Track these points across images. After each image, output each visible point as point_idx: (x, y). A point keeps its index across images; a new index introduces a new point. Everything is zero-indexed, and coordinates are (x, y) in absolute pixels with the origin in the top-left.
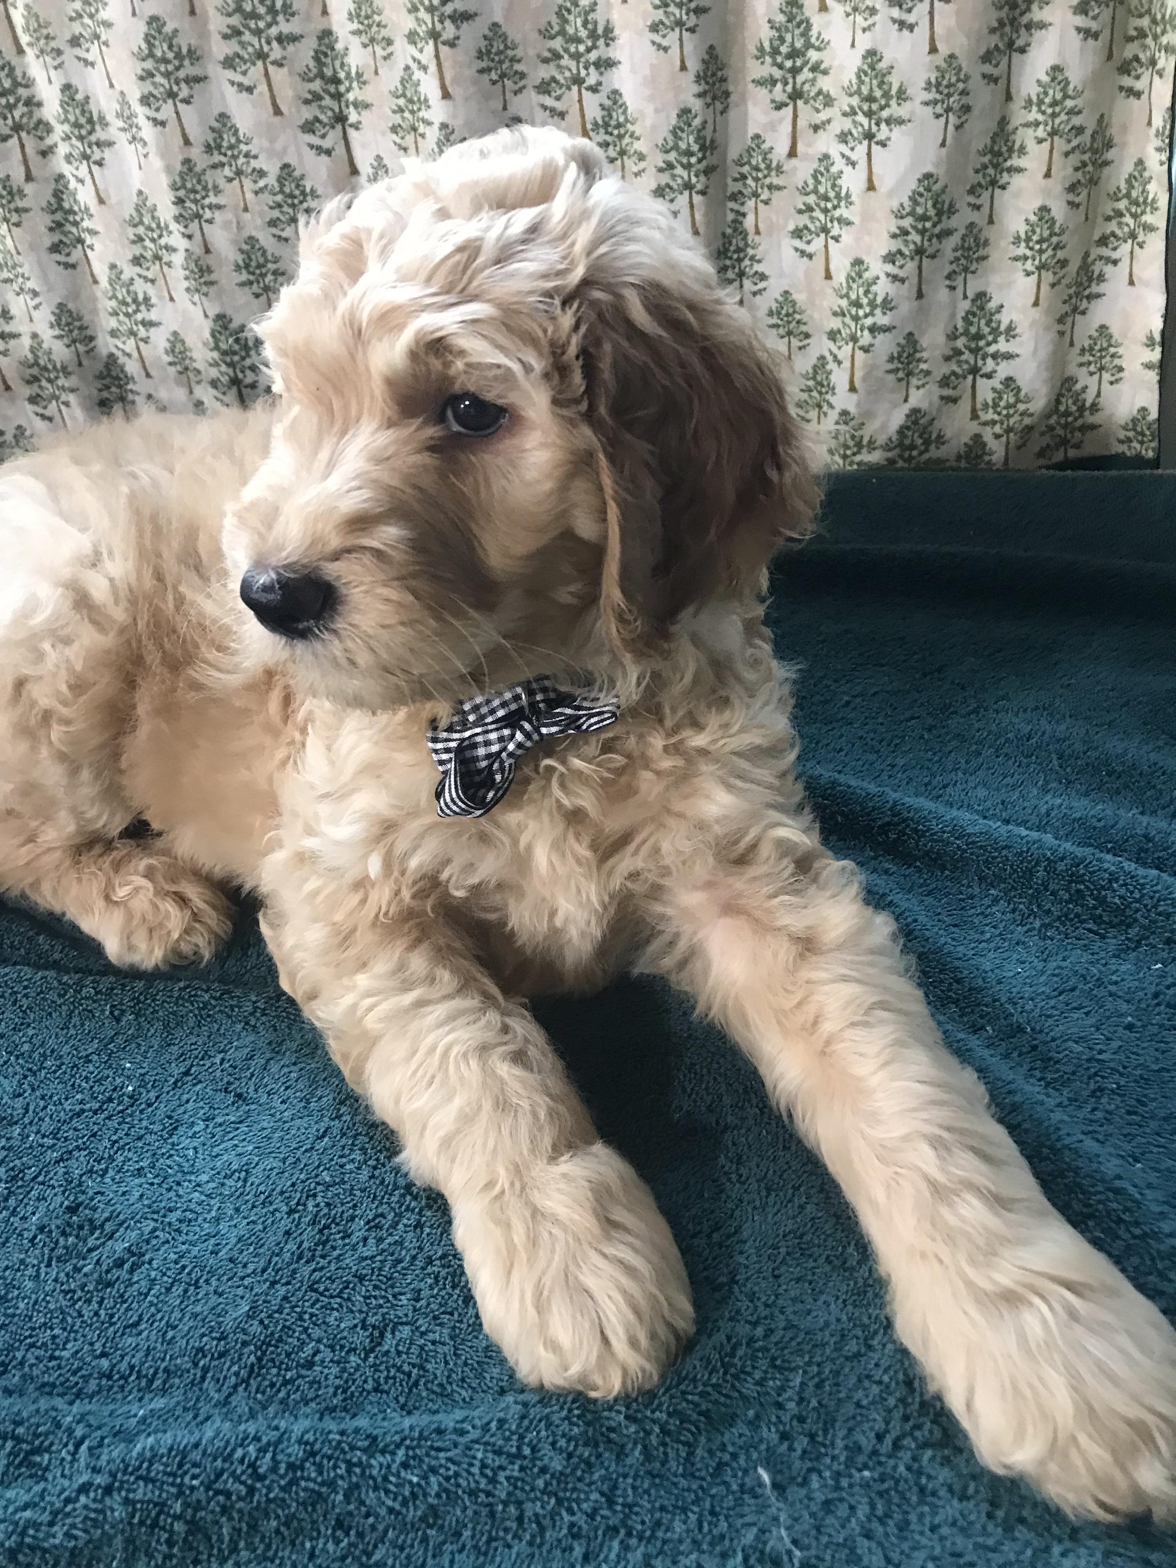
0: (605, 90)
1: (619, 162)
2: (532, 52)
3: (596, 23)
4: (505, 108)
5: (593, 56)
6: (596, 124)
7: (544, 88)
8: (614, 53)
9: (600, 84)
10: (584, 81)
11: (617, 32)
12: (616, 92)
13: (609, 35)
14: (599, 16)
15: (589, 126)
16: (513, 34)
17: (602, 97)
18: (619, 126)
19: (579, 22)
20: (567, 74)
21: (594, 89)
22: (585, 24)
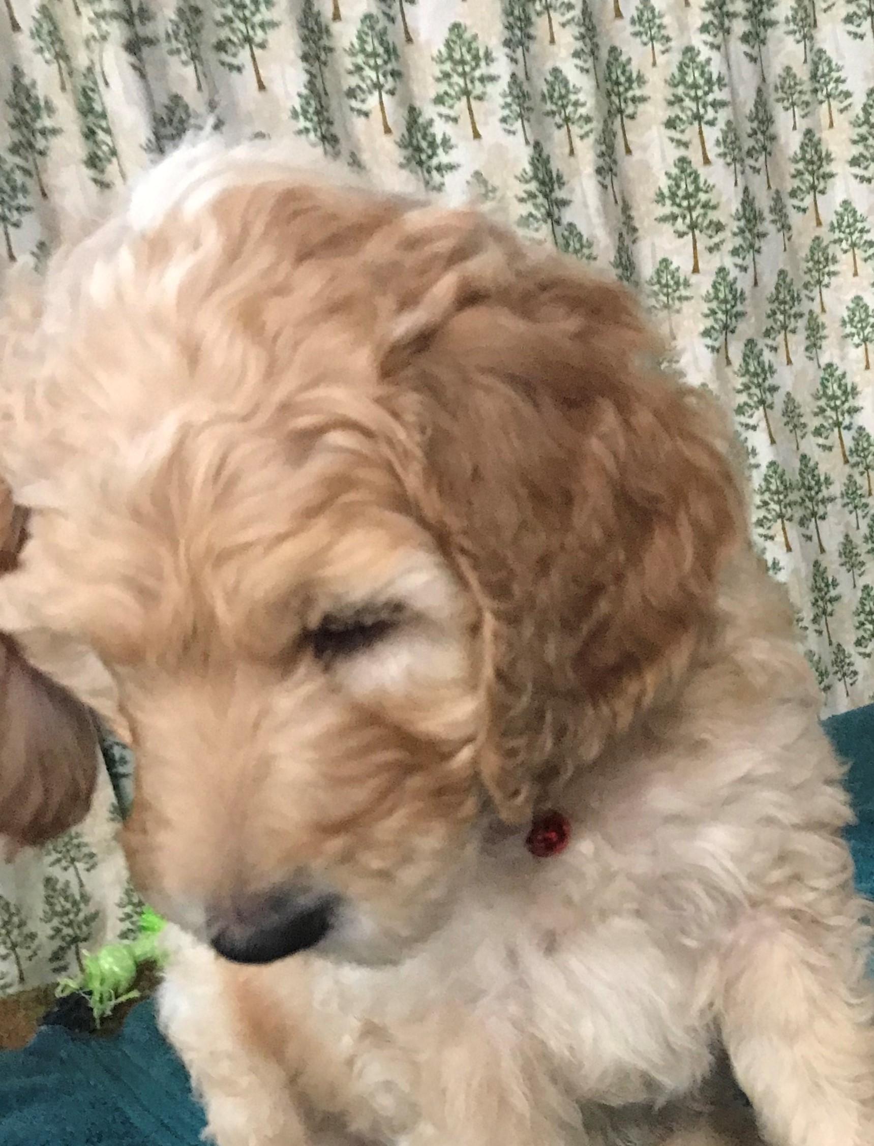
0: (855, 427)
1: (866, 475)
2: (808, 410)
3: (846, 385)
4: (798, 448)
5: (846, 406)
6: (851, 451)
7: (818, 432)
8: (858, 402)
9: (851, 424)
10: (841, 423)
11: (859, 389)
12: (861, 428)
13: (854, 392)
14: (848, 381)
15: (847, 453)
16: (798, 399)
17: (853, 432)
18: (864, 449)
19: (835, 386)
20: (830, 421)
21: (848, 428)
22: (840, 387)
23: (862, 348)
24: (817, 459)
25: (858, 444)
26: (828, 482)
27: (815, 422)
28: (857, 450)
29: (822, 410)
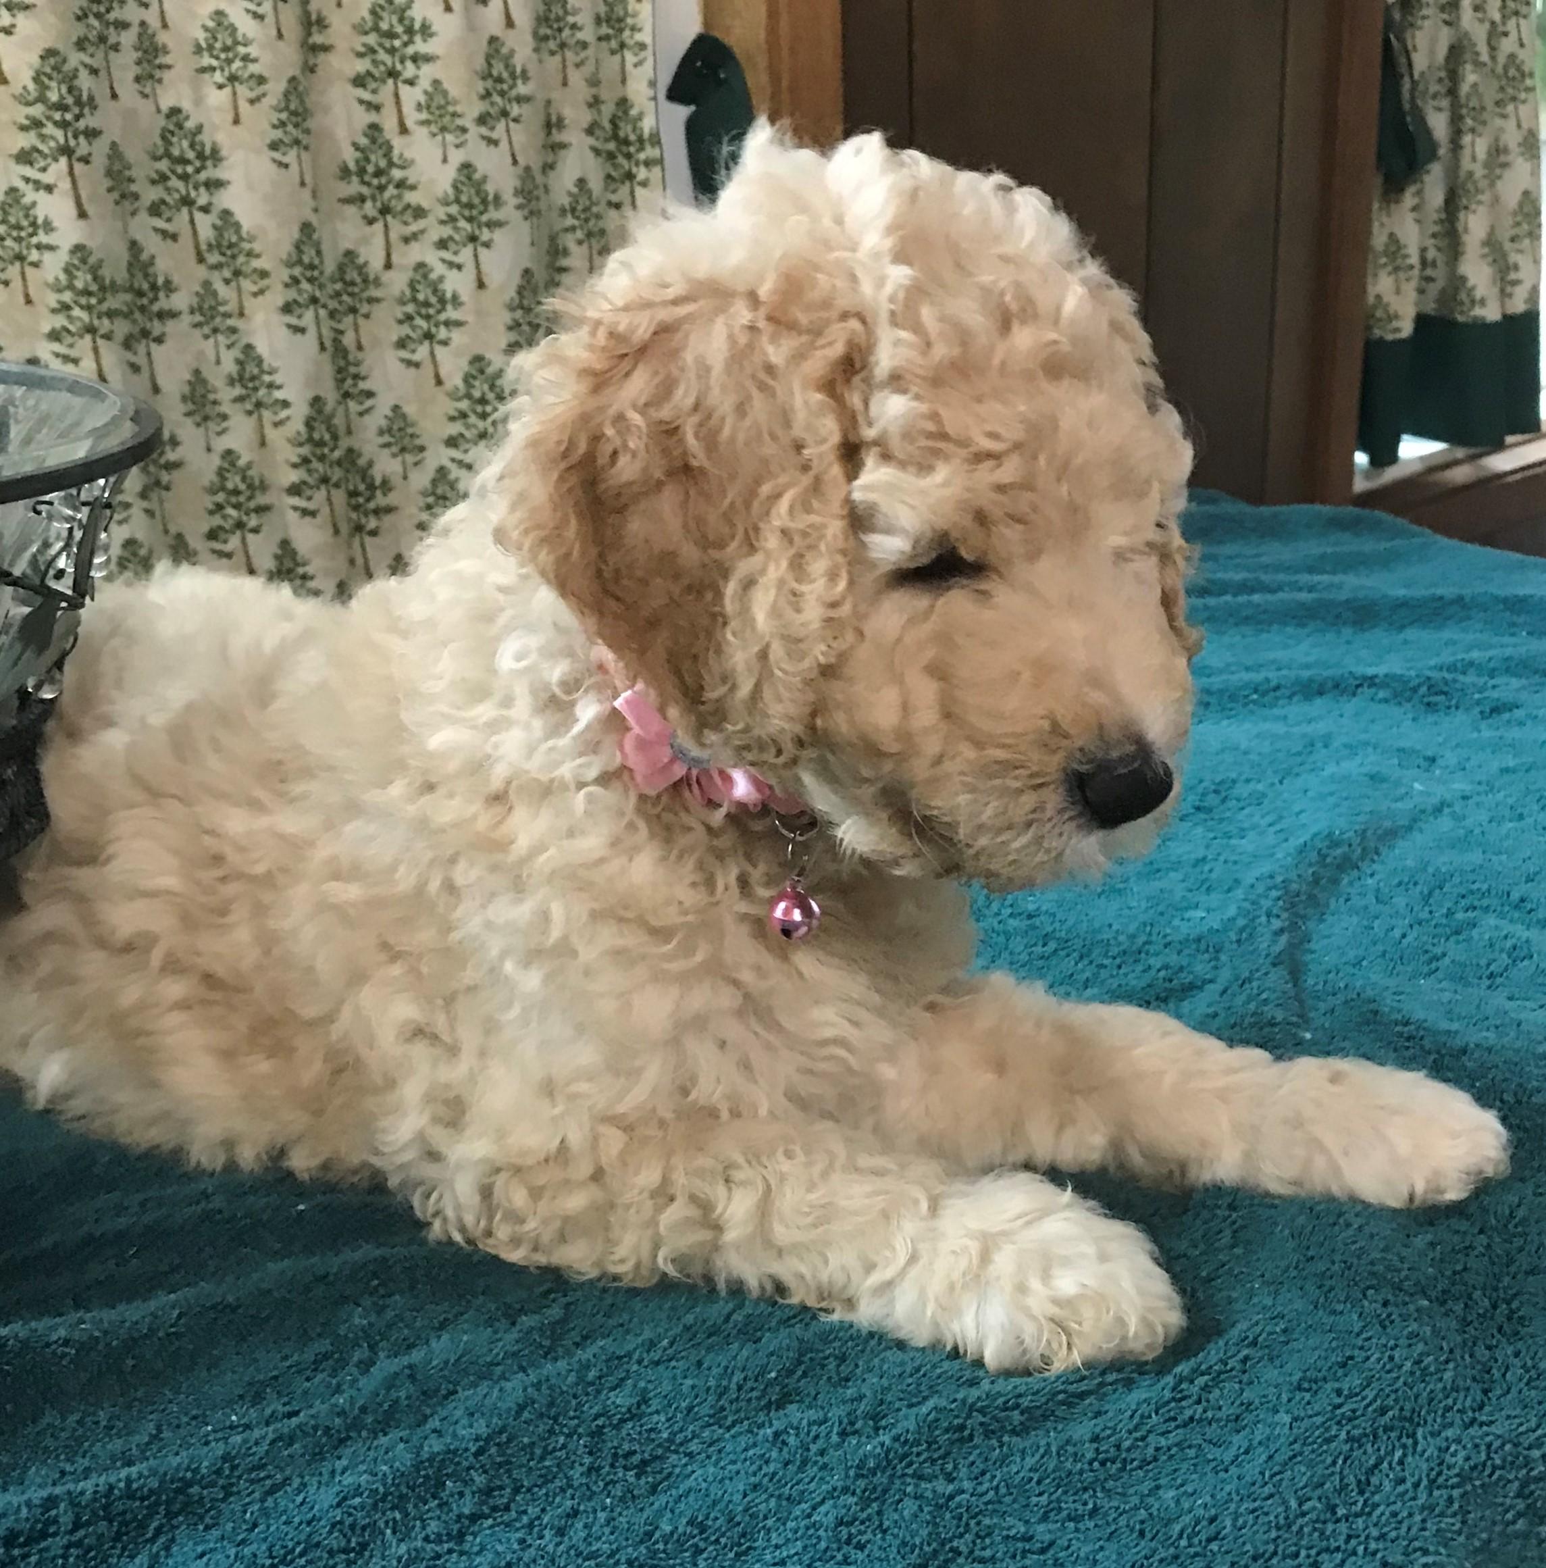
23: (228, 90)
24: (153, 251)
25: (221, 235)
26: (169, 287)
27: (151, 194)
28: (219, 246)
29: (163, 178)
